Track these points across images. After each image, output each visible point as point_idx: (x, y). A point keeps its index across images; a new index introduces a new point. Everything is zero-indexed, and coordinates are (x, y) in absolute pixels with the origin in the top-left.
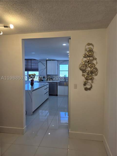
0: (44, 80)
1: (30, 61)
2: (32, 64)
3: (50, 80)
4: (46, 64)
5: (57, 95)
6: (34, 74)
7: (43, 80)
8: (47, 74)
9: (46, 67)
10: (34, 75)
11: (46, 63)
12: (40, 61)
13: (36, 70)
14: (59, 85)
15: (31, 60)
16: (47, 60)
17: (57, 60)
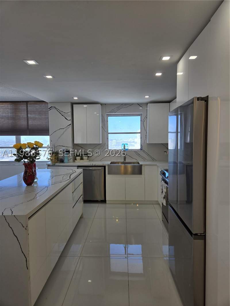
0: (66, 160)
1: (23, 107)
2: (29, 115)
3: (82, 159)
4: (70, 114)
5: (104, 201)
6: (37, 143)
7: (62, 161)
8: (75, 143)
9: (70, 122)
10: (36, 147)
11: (70, 110)
12: (54, 105)
13: (43, 131)
14: (109, 174)
15: (27, 102)
16: (73, 104)
17: (101, 104)
